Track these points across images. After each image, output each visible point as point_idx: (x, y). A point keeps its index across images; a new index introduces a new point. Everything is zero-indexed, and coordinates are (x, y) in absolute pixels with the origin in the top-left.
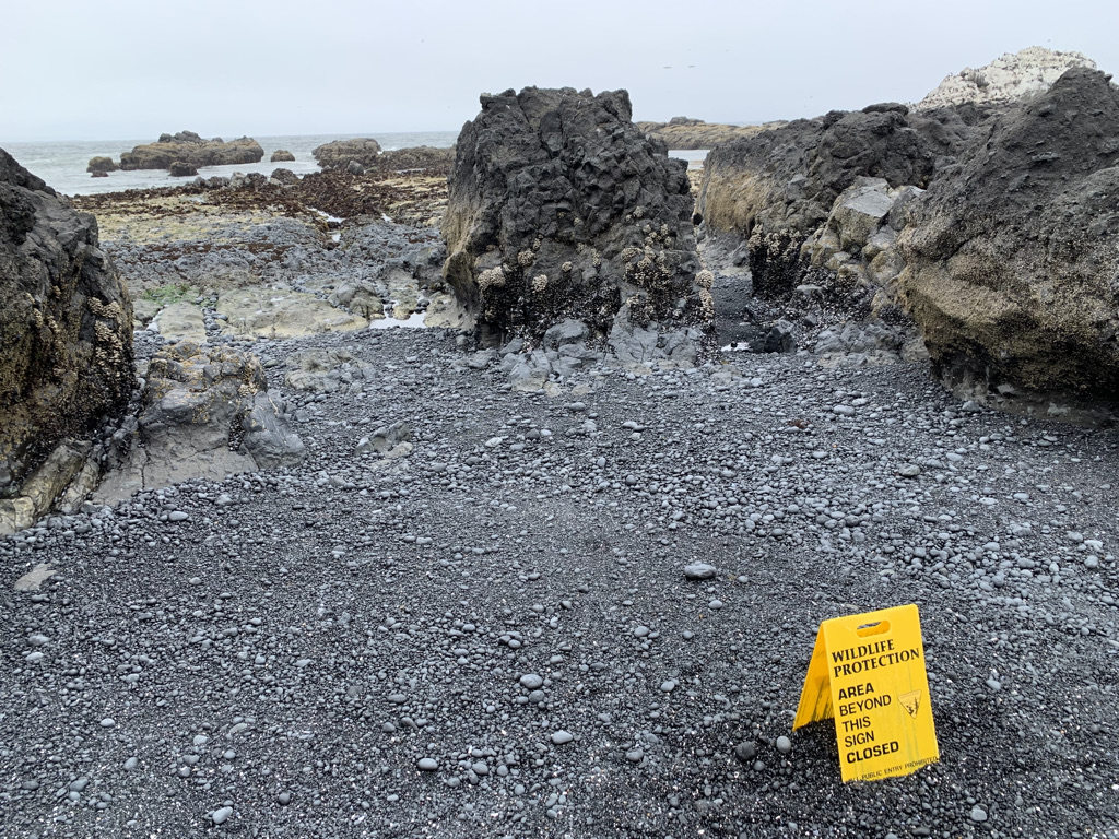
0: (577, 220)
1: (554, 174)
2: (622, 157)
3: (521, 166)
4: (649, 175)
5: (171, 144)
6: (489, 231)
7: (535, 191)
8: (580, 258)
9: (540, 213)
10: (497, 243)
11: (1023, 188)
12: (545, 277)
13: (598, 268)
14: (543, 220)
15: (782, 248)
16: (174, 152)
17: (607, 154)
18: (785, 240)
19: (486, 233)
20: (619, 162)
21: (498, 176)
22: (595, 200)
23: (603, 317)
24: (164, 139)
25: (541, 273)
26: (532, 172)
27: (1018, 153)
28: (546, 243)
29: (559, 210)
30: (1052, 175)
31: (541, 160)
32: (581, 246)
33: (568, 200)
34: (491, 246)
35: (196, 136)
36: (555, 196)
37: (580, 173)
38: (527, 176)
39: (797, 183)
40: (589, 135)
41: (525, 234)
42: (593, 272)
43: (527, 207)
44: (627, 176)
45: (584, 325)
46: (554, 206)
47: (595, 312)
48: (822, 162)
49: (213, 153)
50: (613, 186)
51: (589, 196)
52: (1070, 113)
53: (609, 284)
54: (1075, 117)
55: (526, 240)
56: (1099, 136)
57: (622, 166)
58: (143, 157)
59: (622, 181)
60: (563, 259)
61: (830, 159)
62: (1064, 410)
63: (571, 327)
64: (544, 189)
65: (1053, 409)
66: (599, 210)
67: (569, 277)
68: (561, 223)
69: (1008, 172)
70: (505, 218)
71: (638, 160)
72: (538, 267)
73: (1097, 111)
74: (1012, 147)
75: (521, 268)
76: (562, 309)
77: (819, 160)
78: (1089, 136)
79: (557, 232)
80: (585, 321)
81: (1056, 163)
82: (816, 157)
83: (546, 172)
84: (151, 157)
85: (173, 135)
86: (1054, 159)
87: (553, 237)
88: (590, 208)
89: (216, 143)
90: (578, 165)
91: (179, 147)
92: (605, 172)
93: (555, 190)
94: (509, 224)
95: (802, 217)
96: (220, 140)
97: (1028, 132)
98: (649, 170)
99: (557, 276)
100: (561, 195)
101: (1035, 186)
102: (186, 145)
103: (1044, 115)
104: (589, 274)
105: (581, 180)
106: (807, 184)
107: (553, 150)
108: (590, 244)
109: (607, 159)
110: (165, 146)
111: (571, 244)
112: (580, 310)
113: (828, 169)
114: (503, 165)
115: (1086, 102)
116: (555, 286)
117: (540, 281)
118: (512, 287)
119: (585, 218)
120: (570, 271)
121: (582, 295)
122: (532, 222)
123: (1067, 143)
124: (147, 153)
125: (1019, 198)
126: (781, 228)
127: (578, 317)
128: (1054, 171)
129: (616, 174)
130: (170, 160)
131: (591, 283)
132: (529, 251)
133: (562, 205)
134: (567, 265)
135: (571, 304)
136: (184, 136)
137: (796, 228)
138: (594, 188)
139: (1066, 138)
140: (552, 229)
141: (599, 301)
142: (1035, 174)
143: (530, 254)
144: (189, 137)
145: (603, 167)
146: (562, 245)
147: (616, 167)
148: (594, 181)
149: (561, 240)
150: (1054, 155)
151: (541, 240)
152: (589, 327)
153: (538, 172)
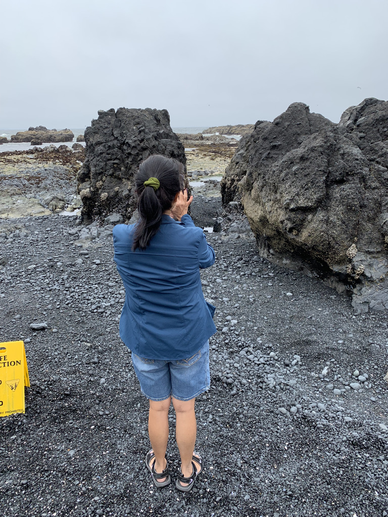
0: (122, 168)
1: (113, 147)
2: (142, 140)
3: (102, 143)
4: (155, 149)
5: (33, 132)
6: (85, 172)
7: (104, 155)
8: (123, 186)
9: (106, 165)
10: (89, 178)
11: (267, 158)
12: (107, 194)
13: (130, 190)
14: (107, 168)
15: (232, 184)
16: (34, 135)
17: (136, 139)
18: (233, 180)
19: (84, 173)
20: (141, 143)
21: (92, 148)
22: (130, 159)
23: (129, 213)
24: (30, 129)
25: (104, 192)
26: (104, 146)
27: (267, 142)
28: (108, 178)
29: (114, 164)
30: (278, 152)
31: (111, 141)
32: (124, 180)
33: (119, 159)
34: (87, 179)
35: (45, 128)
36: (113, 157)
37: (125, 147)
38: (102, 148)
39: (241, 154)
40: (130, 130)
41: (100, 174)
42: (127, 192)
43: (100, 162)
44: (144, 149)
45: (121, 216)
46: (112, 162)
47: (126, 210)
48: (250, 145)
49: (51, 136)
50: (138, 153)
51: (128, 157)
52: (287, 123)
53: (133, 198)
54: (288, 125)
55: (100, 177)
56: (298, 134)
57: (142, 144)
58: (20, 137)
59: (142, 151)
60: (116, 186)
61: (253, 143)
62: (288, 262)
63: (114, 217)
64: (108, 154)
65: (285, 261)
66: (131, 164)
67: (117, 194)
68: (115, 170)
69: (262, 150)
70: (91, 166)
71: (149, 142)
72: (103, 189)
73: (298, 123)
74: (265, 139)
75: (98, 190)
76: (113, 208)
77: (249, 143)
78: (294, 135)
79: (113, 173)
80: (122, 215)
81: (280, 147)
82: (248, 142)
83: (109, 146)
84: (24, 137)
85: (35, 127)
86: (279, 145)
87: (111, 175)
88: (128, 163)
89: (53, 131)
90: (124, 144)
91: (37, 133)
92: (134, 147)
93: (113, 154)
94: (93, 169)
95: (240, 170)
96: (55, 130)
97: (270, 132)
98: (154, 146)
99: (112, 194)
100: (115, 157)
101: (272, 157)
102: (40, 132)
103: (277, 124)
104: (125, 193)
105: (125, 150)
106: (244, 155)
107: (116, 136)
108: (128, 179)
109: (135, 141)
110: (31, 132)
111: (120, 179)
112: (120, 209)
113: (252, 148)
114: (94, 143)
115: (294, 119)
116: (111, 198)
117: (104, 195)
118: (94, 198)
119: (126, 168)
120: (118, 191)
121: (122, 202)
122: (102, 168)
123: (285, 137)
124: (22, 136)
125: (265, 162)
126: (232, 175)
127: (119, 212)
128: (280, 150)
129: (139, 148)
130: (32, 138)
131: (126, 197)
132: (101, 182)
133: (116, 161)
134: (116, 189)
135: (117, 207)
136: (40, 128)
137: (237, 175)
138: (130, 154)
139: (284, 135)
140: (111, 172)
141: (128, 205)
142: (273, 152)
143: (101, 183)
144: (42, 128)
145: (133, 145)
146: (116, 179)
147: (139, 145)
148: (129, 151)
149: (115, 177)
150: (279, 143)
151: (106, 177)
152: (123, 217)
153: (107, 146)
